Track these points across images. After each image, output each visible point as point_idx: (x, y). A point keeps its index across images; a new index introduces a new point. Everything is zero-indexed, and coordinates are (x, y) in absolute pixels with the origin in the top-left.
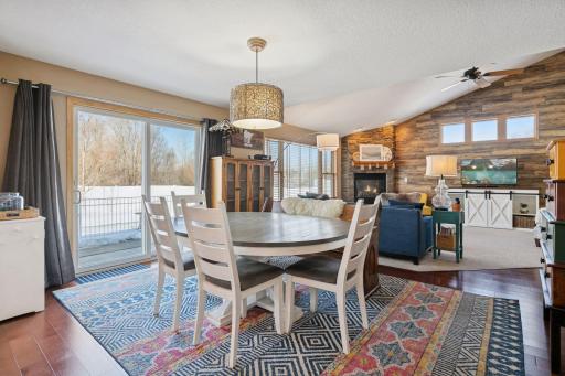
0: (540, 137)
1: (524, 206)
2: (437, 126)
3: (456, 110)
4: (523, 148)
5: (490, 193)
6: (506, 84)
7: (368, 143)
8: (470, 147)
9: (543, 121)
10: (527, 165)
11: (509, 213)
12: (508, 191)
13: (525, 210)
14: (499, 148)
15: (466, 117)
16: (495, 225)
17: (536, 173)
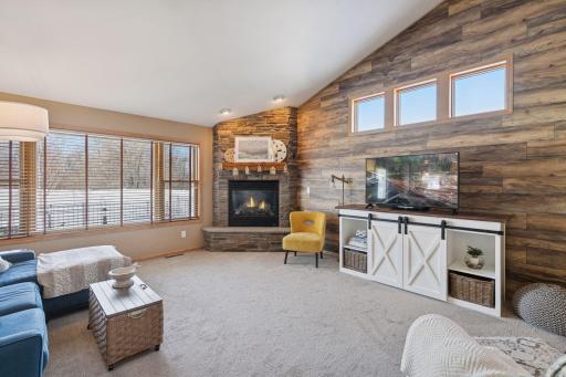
0: (515, 108)
1: (475, 253)
2: (347, 103)
3: (372, 73)
4: (481, 132)
5: (407, 221)
6: (452, 10)
7: (251, 134)
8: (392, 136)
9: (520, 75)
10: (489, 167)
11: (441, 267)
12: (438, 220)
13: (475, 261)
14: (438, 135)
15: (387, 83)
16: (415, 288)
17: (507, 183)
